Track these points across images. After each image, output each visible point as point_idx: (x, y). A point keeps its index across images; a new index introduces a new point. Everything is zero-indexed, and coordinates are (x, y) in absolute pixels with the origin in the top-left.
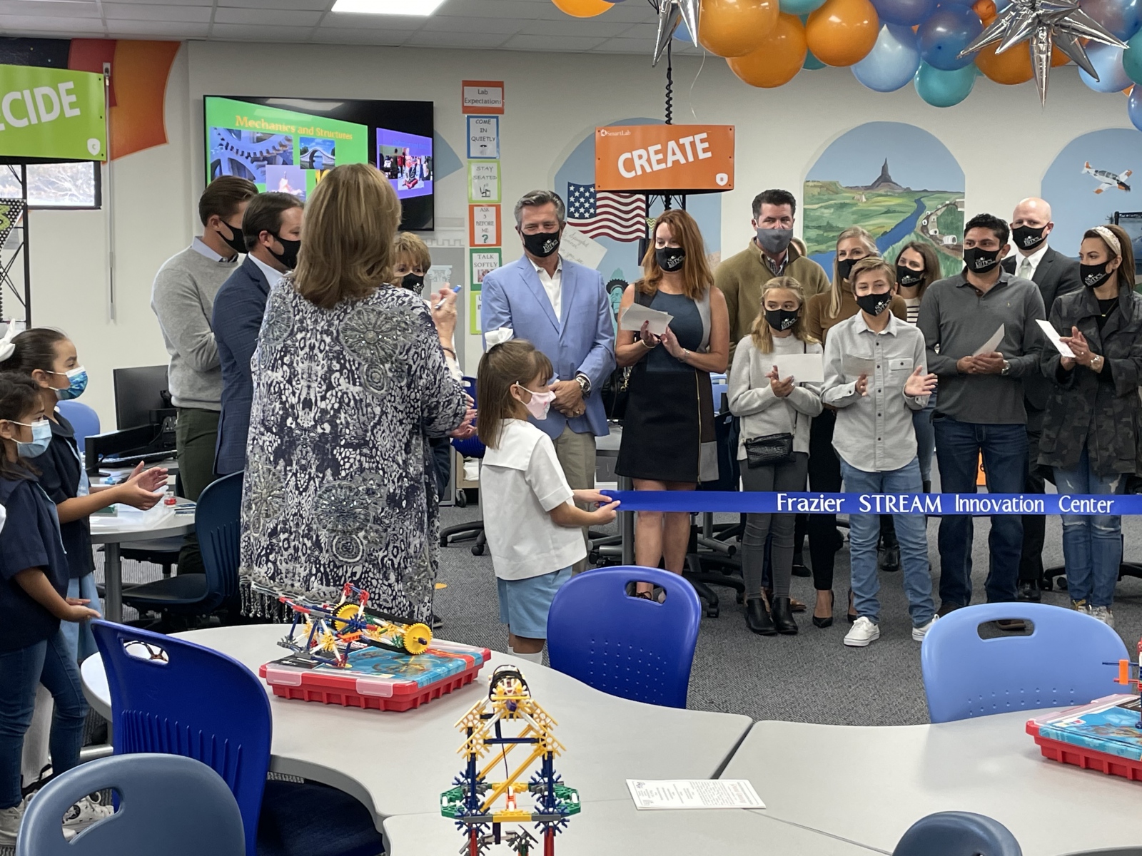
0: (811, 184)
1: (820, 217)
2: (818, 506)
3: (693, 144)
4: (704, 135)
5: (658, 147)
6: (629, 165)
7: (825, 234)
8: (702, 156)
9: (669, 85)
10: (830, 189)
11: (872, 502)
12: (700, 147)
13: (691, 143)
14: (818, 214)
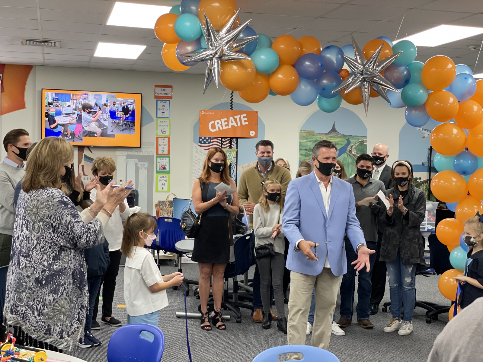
0: (303, 131)
1: (306, 146)
3: (240, 119)
4: (245, 115)
5: (226, 119)
6: (213, 126)
7: (309, 153)
8: (244, 123)
9: (232, 93)
10: (310, 134)
12: (243, 120)
14: (305, 144)
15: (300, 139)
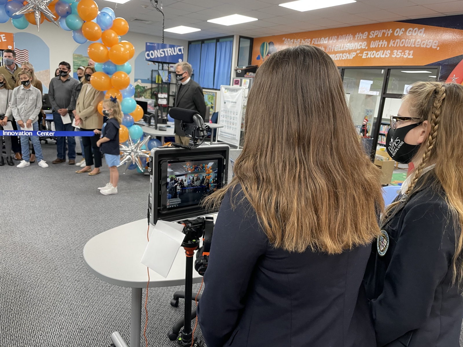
4: (4, 35)
8: (3, 40)
14: (77, 62)
15: (73, 59)
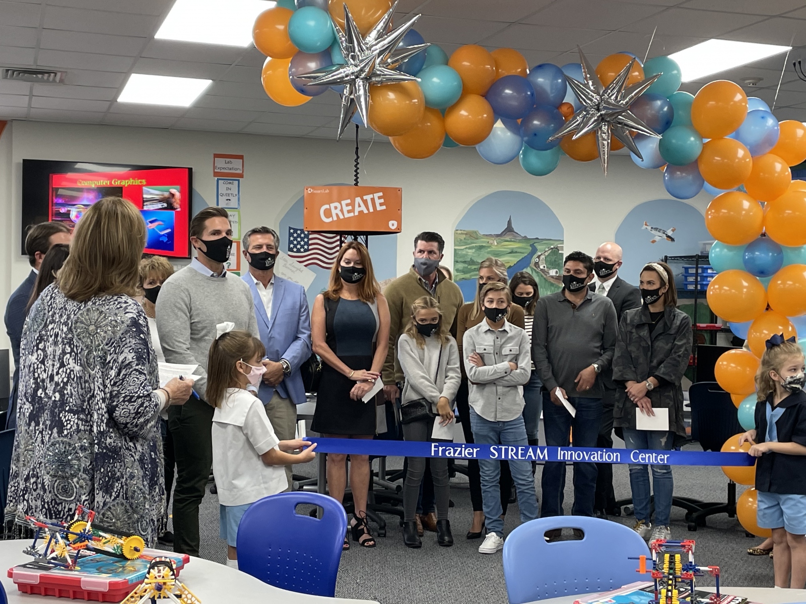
0: (459, 232)
1: (466, 255)
2: (460, 453)
3: (373, 200)
5: (349, 201)
6: (328, 213)
7: (469, 267)
9: (357, 159)
10: (472, 236)
11: (499, 451)
12: (378, 202)
13: (371, 199)
14: (464, 252)
15: (455, 245)
